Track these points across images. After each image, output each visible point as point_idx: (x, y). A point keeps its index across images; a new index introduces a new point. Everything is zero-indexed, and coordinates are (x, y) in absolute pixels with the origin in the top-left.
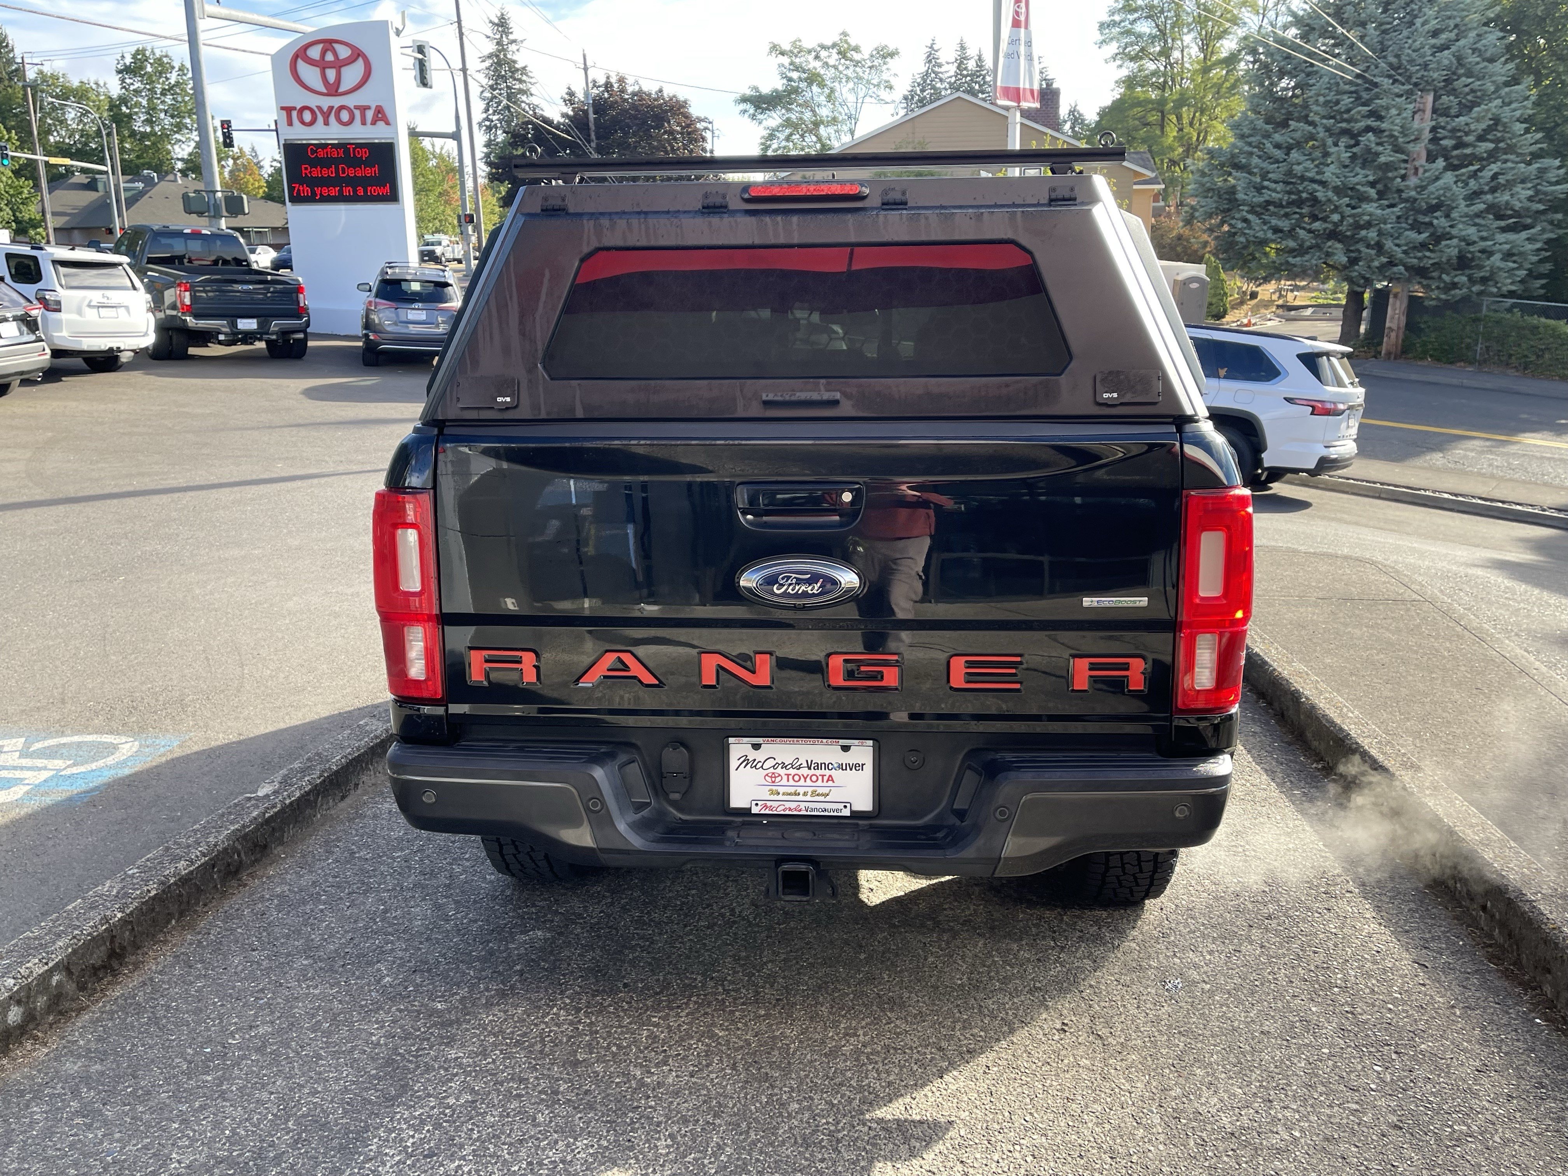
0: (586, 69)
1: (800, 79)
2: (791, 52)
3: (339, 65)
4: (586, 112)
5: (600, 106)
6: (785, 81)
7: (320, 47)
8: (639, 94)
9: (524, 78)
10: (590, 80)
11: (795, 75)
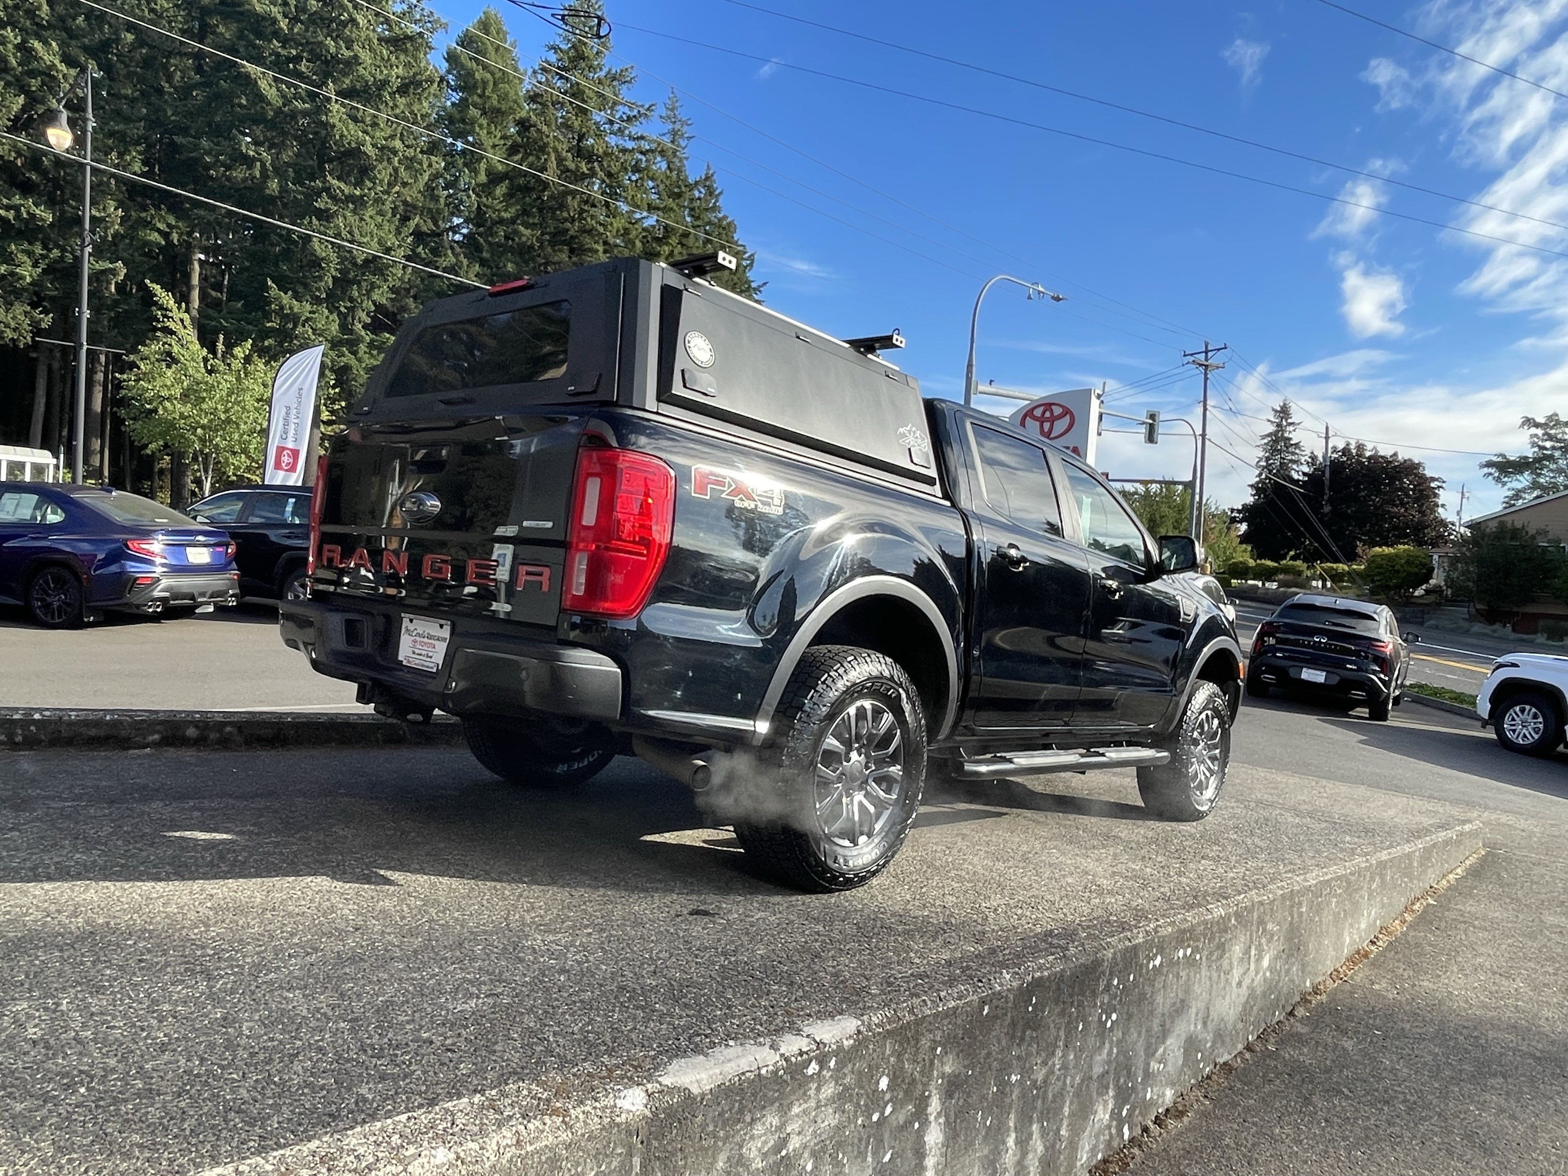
0: (1327, 438)
1: (1553, 448)
2: (1546, 424)
3: (1053, 420)
4: (1323, 472)
5: (1336, 467)
6: (1536, 449)
7: (1042, 408)
8: (1374, 458)
9: (1297, 451)
10: (1330, 445)
11: (1548, 444)
